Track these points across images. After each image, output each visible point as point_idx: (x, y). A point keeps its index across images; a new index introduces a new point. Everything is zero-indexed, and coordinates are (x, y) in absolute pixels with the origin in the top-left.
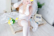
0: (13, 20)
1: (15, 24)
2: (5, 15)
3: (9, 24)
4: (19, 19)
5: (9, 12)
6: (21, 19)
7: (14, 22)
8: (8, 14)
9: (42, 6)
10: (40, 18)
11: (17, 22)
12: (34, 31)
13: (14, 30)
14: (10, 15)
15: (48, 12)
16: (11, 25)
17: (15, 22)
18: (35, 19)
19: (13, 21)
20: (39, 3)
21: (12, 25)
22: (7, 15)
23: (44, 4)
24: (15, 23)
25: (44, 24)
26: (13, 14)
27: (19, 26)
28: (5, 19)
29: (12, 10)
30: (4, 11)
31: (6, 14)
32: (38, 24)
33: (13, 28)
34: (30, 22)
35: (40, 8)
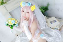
9: (48, 8)
15: (58, 9)
23: (48, 4)
35: (47, 11)
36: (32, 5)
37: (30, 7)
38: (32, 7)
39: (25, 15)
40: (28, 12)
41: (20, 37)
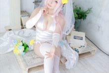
0: (23, 45)
1: (27, 54)
2: (8, 36)
3: (15, 53)
4: (37, 42)
6: (39, 42)
7: (25, 49)
8: (14, 33)
9: (86, 16)
10: (82, 39)
11: (33, 50)
12: (69, 68)
13: (27, 65)
14: (18, 35)
15: (99, 27)
16: (19, 55)
17: (27, 48)
18: (70, 41)
19: (23, 47)
21: (22, 56)
22: (11, 35)
24: (29, 51)
25: (93, 53)
26: (24, 33)
27: (36, 56)
28: (7, 43)
29: (22, 25)
30: (5, 27)
31: (10, 33)
32: (78, 52)
33: (24, 60)
34: (60, 47)
41: (13, 34)
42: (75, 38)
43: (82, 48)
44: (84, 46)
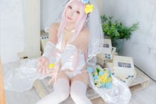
5: (35, 57)
18: (113, 70)
20: (121, 25)
23: (135, 26)
25: (144, 86)
36: (89, 3)
37: (84, 5)
38: (88, 6)
39: (72, 15)
40: (78, 12)
42: (120, 65)
43: (130, 79)
44: (133, 76)
